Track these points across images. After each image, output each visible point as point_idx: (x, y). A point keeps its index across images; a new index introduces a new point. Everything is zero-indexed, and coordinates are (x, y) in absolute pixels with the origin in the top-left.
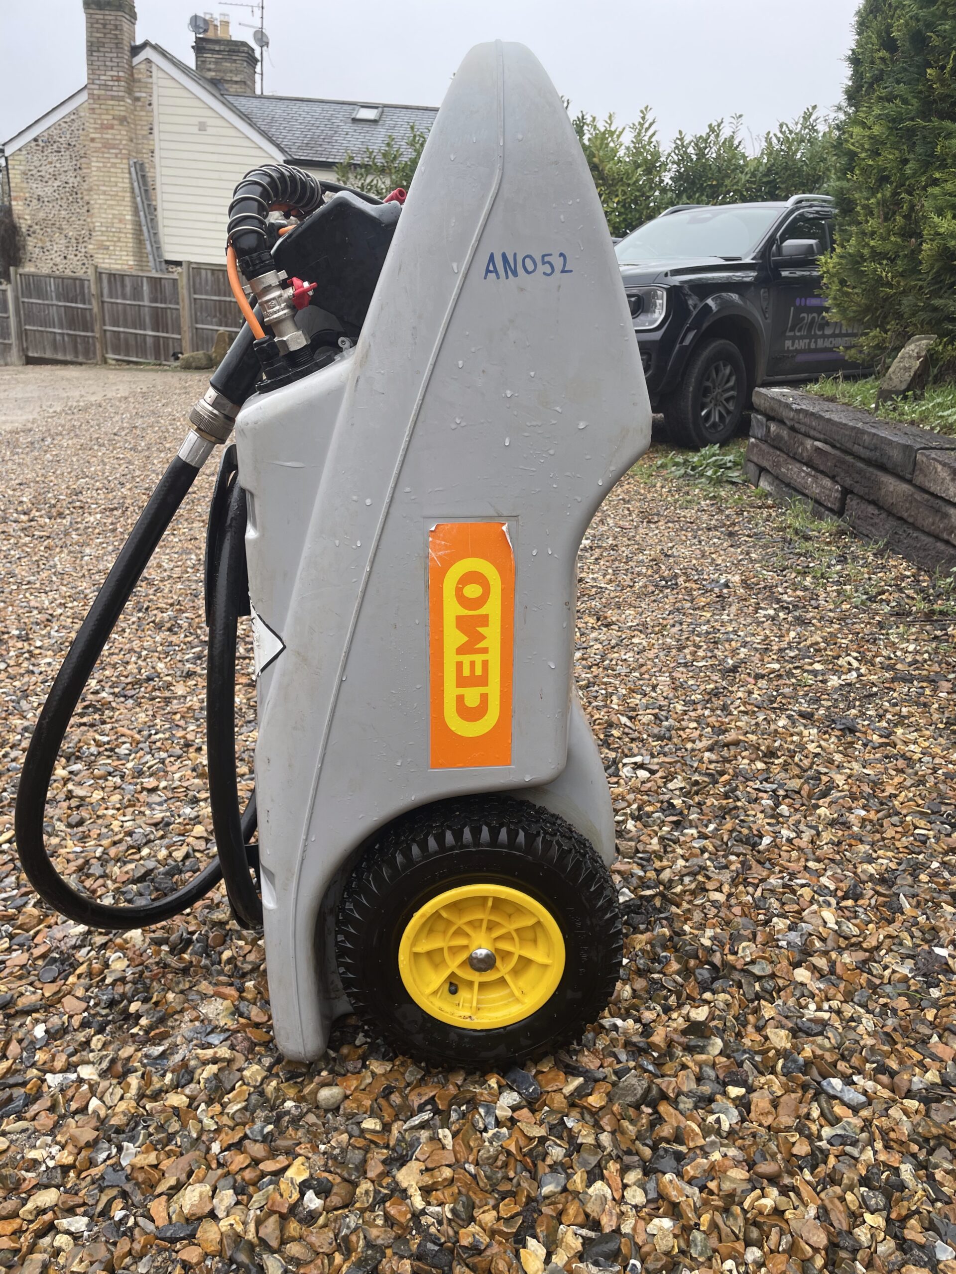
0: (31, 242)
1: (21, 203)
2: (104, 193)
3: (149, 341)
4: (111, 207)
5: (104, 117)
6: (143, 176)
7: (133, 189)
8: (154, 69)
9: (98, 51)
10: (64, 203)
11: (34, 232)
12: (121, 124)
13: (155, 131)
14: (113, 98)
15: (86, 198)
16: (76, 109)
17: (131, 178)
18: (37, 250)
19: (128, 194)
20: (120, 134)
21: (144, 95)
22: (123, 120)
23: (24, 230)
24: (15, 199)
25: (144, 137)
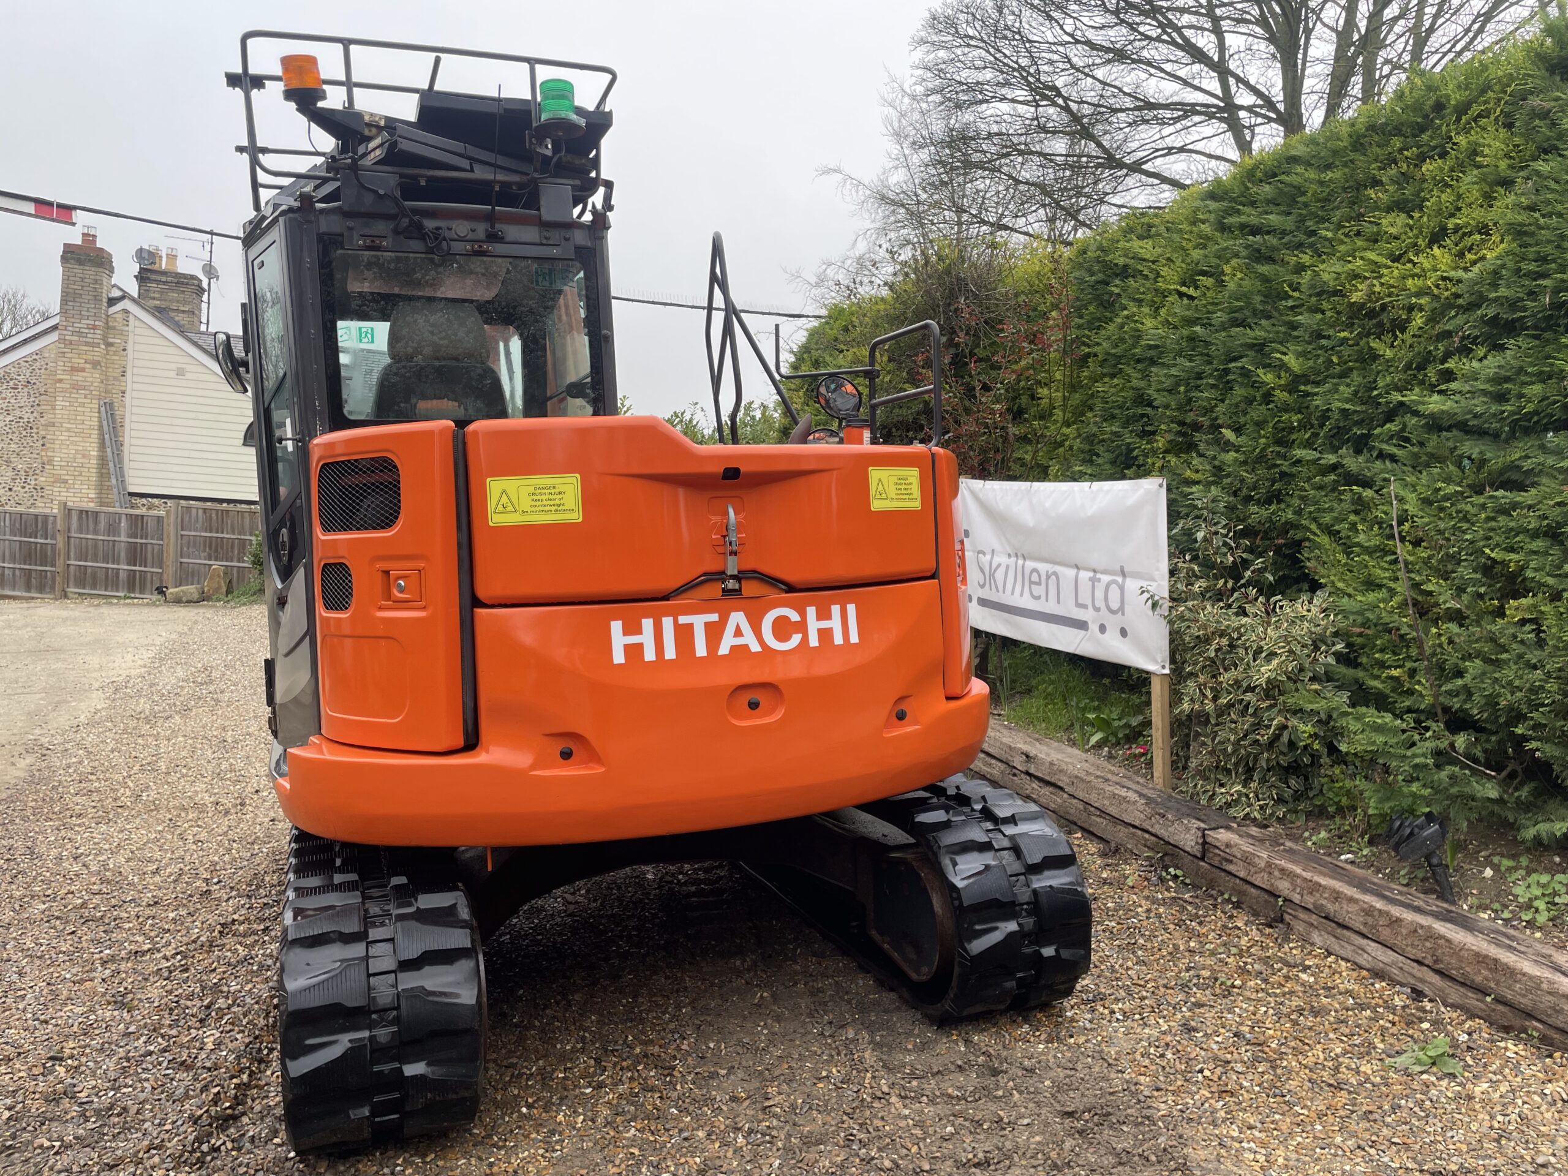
2: (68, 430)
3: (123, 575)
4: (75, 443)
5: (74, 360)
6: (113, 415)
7: (101, 426)
8: (131, 319)
9: (74, 301)
10: (15, 437)
12: (94, 368)
13: (129, 374)
14: (87, 344)
16: (39, 349)
17: (100, 417)
19: (96, 432)
20: (92, 377)
21: (118, 341)
22: (96, 364)
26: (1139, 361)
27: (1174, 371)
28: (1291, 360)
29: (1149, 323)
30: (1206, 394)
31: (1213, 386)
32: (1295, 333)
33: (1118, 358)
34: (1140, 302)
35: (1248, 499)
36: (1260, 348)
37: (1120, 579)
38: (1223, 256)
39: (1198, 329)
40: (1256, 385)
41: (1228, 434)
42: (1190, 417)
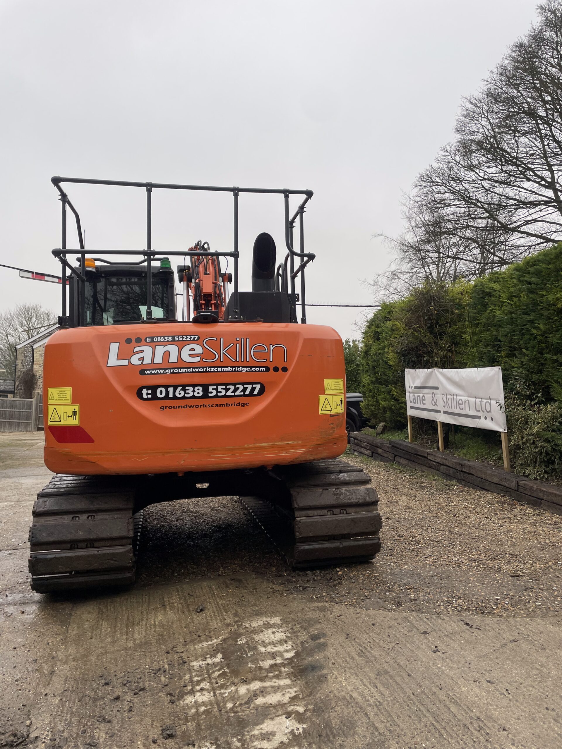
1: (38, 366)
23: (36, 376)
24: (35, 365)
26: (495, 326)
27: (506, 329)
28: (541, 326)
29: (498, 313)
30: (516, 337)
31: (518, 334)
32: (542, 317)
33: (489, 325)
34: (495, 305)
35: (532, 372)
36: (532, 321)
37: (489, 401)
38: (520, 290)
39: (513, 315)
40: (532, 335)
41: (524, 350)
42: (512, 345)
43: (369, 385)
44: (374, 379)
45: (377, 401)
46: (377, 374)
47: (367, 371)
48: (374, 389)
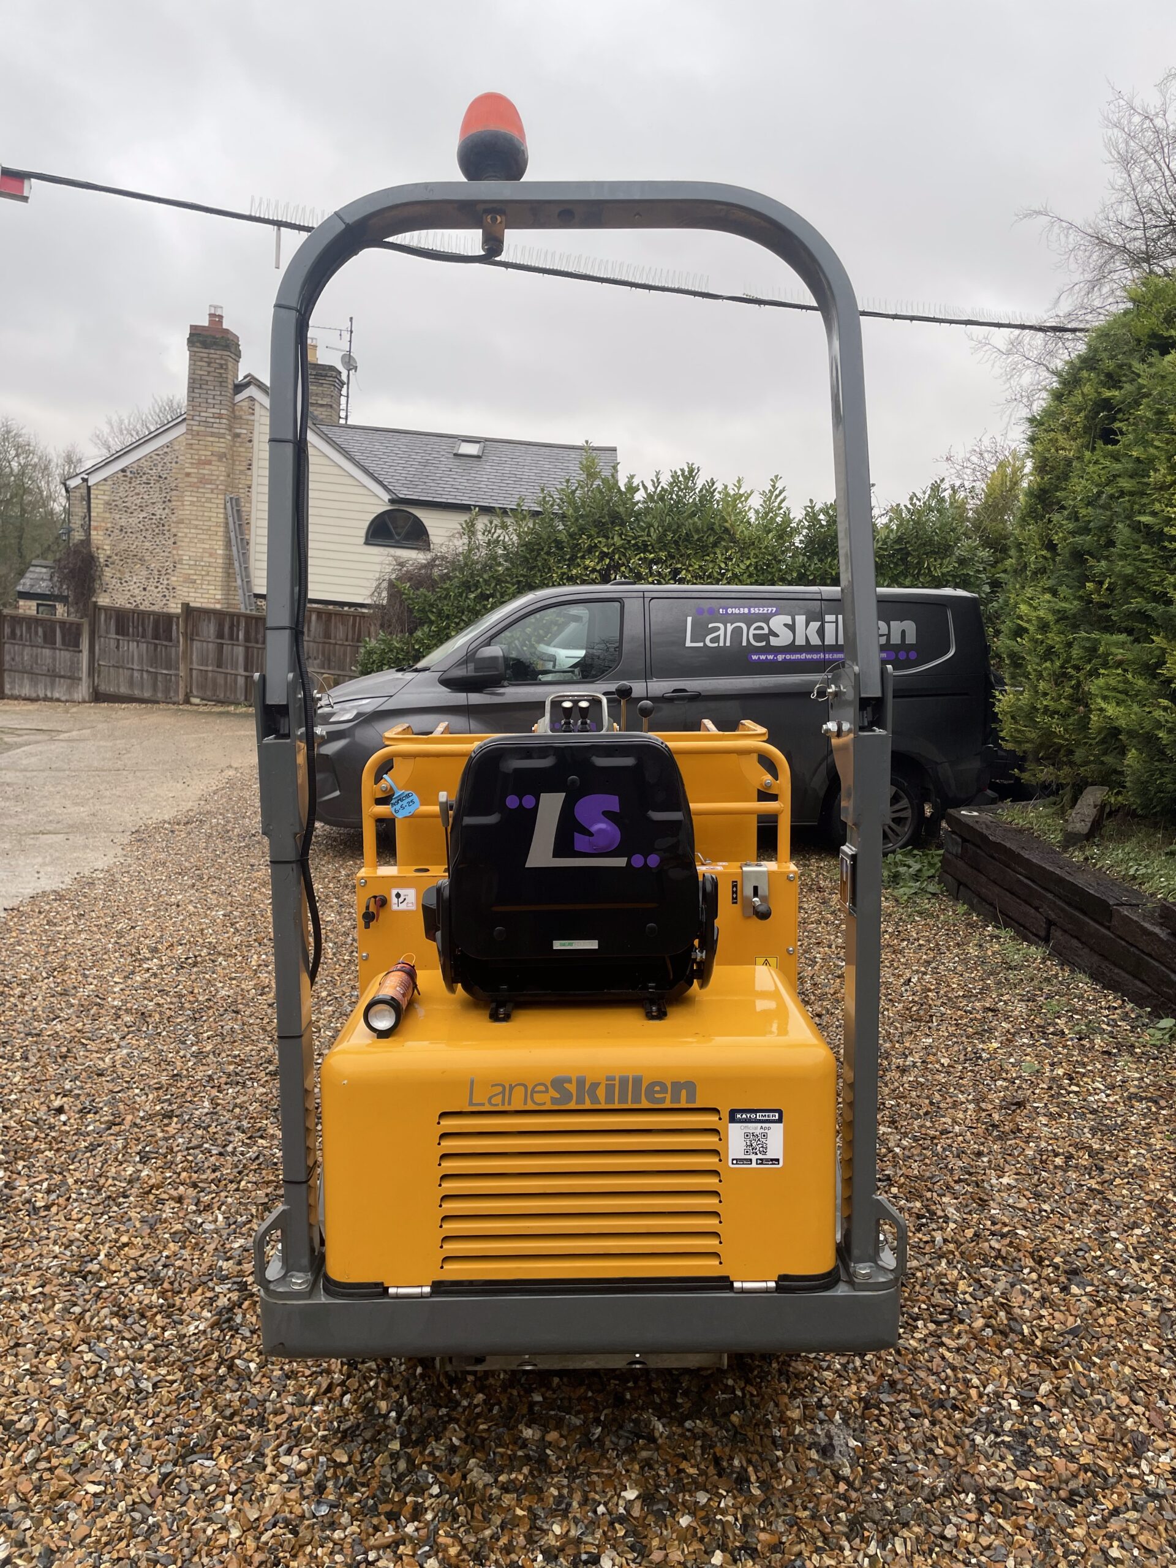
0: (108, 572)
1: (101, 533)
2: (196, 527)
3: (240, 681)
4: (202, 541)
5: (201, 452)
6: (238, 511)
7: (227, 524)
8: (257, 407)
9: (201, 388)
10: (149, 535)
11: (113, 563)
12: (220, 460)
13: (254, 467)
14: (212, 435)
15: (174, 530)
16: (170, 442)
17: (226, 514)
18: (114, 580)
19: (222, 529)
20: (218, 470)
21: (244, 431)
22: (221, 456)
23: (102, 560)
24: (96, 529)
25: (241, 472)
43: (1044, 627)
44: (1073, 606)
45: (1080, 699)
46: (1090, 586)
47: (1043, 571)
48: (1069, 645)
